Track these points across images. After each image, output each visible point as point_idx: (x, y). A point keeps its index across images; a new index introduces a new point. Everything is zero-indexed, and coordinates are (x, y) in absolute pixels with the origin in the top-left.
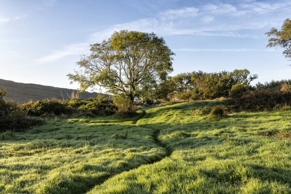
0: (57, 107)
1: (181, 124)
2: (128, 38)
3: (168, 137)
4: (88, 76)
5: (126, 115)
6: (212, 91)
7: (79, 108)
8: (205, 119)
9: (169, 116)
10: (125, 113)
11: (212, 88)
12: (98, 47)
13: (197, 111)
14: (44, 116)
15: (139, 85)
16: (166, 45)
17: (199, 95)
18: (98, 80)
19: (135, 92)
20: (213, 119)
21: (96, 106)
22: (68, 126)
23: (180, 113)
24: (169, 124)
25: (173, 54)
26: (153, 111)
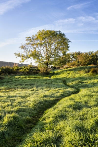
0: (9, 70)
1: (75, 77)
2: (46, 33)
3: (73, 84)
4: (25, 54)
5: (45, 74)
6: (86, 62)
7: (20, 71)
8: (88, 75)
9: (68, 74)
10: (44, 73)
11: (86, 60)
12: (30, 39)
13: (82, 71)
14: (3, 75)
15: (51, 58)
16: (66, 37)
17: (79, 64)
18: (31, 56)
19: (49, 62)
20: (92, 75)
21: (29, 69)
22: (16, 80)
23: (73, 72)
24: (69, 78)
25: (70, 42)
26: (58, 72)
